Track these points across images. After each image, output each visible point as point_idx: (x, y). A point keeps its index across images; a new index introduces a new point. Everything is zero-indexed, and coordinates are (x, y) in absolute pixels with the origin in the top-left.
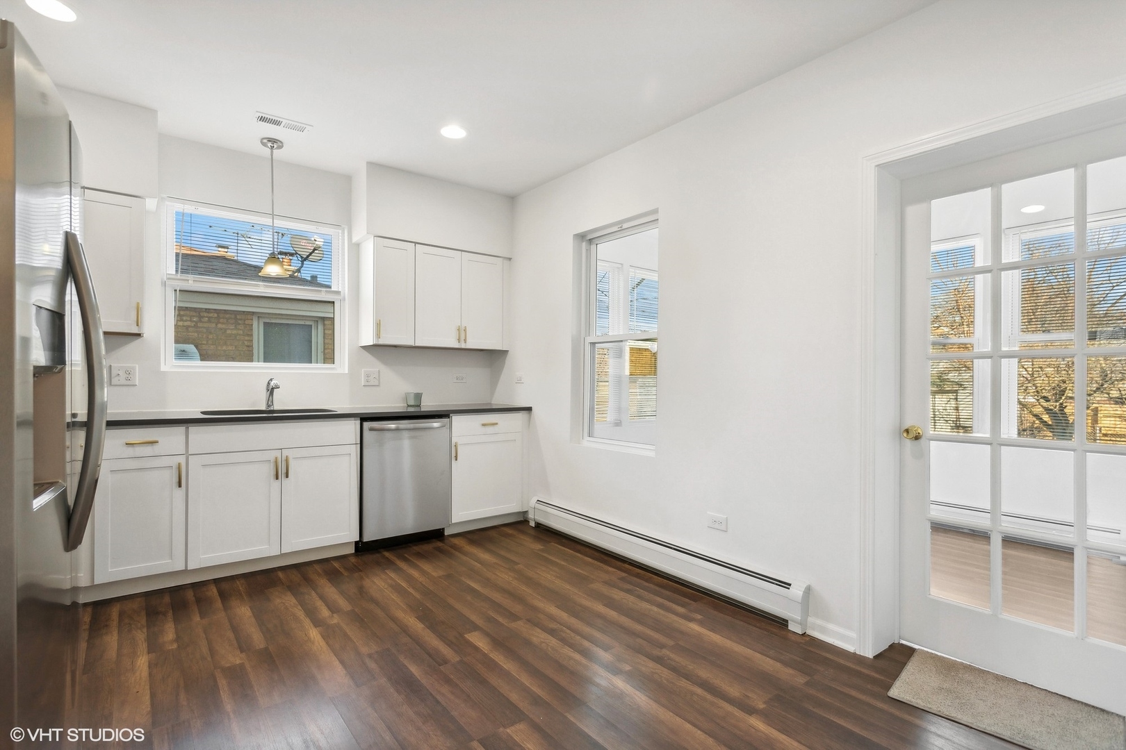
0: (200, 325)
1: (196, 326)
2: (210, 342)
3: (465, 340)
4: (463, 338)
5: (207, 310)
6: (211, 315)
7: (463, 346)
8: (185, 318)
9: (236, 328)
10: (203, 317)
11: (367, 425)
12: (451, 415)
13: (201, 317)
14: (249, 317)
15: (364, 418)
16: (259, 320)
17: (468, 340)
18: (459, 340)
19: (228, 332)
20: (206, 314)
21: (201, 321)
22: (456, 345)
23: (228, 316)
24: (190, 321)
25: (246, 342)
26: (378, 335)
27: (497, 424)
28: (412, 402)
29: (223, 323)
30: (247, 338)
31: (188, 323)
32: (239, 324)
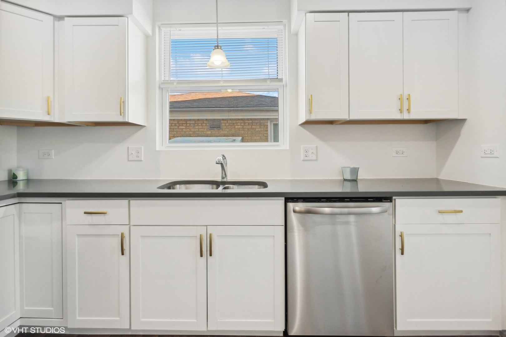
0: (245, 127)
1: (243, 128)
2: (249, 135)
3: (409, 111)
4: (406, 107)
5: (248, 119)
6: (249, 122)
7: (406, 117)
8: (238, 124)
9: (260, 128)
10: (246, 123)
11: (291, 205)
12: (394, 198)
13: (245, 123)
14: (266, 121)
15: (290, 198)
16: (271, 122)
17: (412, 110)
18: (401, 111)
19: (257, 130)
20: (247, 121)
21: (245, 125)
22: (397, 116)
23: (256, 122)
24: (241, 125)
25: (265, 135)
26: (310, 111)
27: (461, 212)
28: (348, 177)
29: (254, 125)
30: (265, 132)
31: (239, 127)
32: (262, 125)
